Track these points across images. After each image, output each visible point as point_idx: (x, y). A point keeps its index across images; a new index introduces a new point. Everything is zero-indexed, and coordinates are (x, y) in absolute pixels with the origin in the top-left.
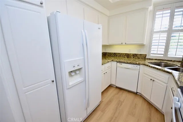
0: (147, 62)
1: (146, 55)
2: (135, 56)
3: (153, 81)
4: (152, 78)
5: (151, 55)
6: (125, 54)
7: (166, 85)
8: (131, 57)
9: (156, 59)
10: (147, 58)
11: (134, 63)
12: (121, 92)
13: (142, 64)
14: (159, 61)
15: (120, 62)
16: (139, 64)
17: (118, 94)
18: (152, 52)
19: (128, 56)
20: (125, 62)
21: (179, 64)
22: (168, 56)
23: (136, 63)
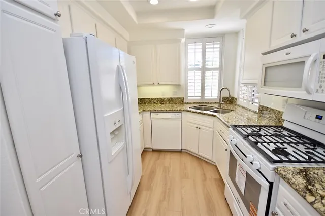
0: (188, 107)
1: (183, 98)
2: (171, 100)
3: (199, 128)
4: (198, 126)
5: (189, 98)
6: (157, 99)
7: (212, 130)
8: (166, 103)
9: (194, 103)
12: (162, 155)
13: (184, 110)
14: (199, 105)
15: (155, 111)
16: (180, 111)
17: (159, 159)
18: (189, 95)
19: (161, 101)
20: (163, 109)
21: (217, 106)
22: (205, 98)
23: (177, 110)
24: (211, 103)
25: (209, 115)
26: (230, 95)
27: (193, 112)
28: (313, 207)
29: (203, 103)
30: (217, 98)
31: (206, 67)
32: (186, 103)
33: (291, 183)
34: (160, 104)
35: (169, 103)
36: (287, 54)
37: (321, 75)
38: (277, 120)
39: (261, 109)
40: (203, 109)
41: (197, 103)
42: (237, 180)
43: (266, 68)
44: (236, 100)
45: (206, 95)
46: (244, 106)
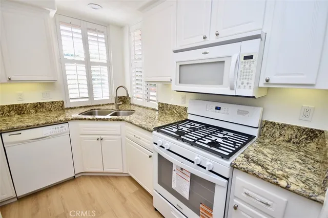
0: (75, 114)
1: (63, 102)
2: (39, 106)
3: (101, 139)
4: (99, 137)
5: (71, 101)
8: (29, 113)
10: (65, 107)
11: (55, 122)
16: (66, 121)
18: (71, 96)
19: (18, 110)
20: (30, 124)
21: (114, 107)
22: (95, 99)
23: (61, 121)
24: (103, 105)
25: (111, 120)
26: (128, 94)
27: (89, 119)
28: (289, 190)
29: (93, 106)
30: (108, 98)
31: (91, 60)
32: (67, 109)
33: (257, 174)
34: (17, 116)
35: (36, 111)
36: (205, 53)
37: (242, 74)
38: (179, 115)
39: (161, 106)
40: (97, 113)
41: (85, 107)
42: (174, 186)
43: (180, 66)
44: (130, 99)
45: (95, 95)
46: (140, 105)
